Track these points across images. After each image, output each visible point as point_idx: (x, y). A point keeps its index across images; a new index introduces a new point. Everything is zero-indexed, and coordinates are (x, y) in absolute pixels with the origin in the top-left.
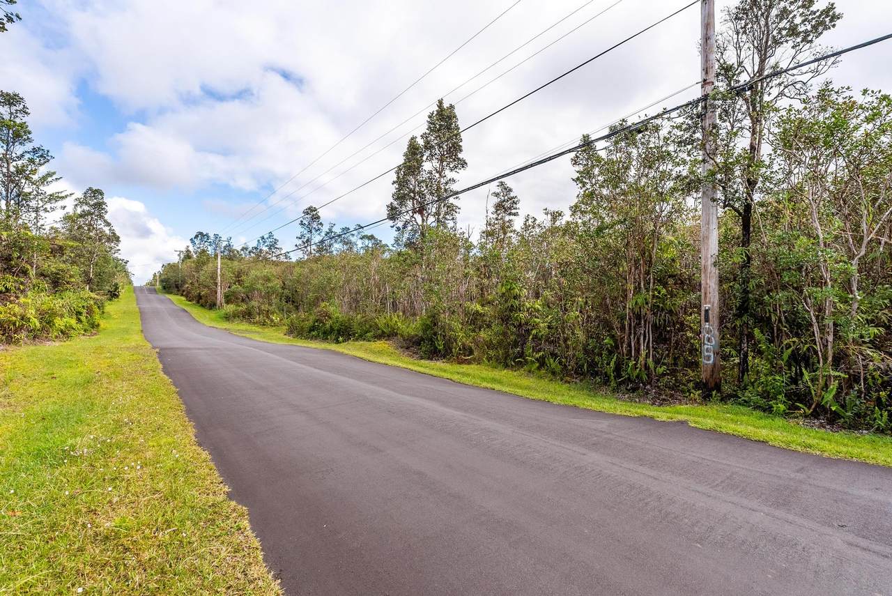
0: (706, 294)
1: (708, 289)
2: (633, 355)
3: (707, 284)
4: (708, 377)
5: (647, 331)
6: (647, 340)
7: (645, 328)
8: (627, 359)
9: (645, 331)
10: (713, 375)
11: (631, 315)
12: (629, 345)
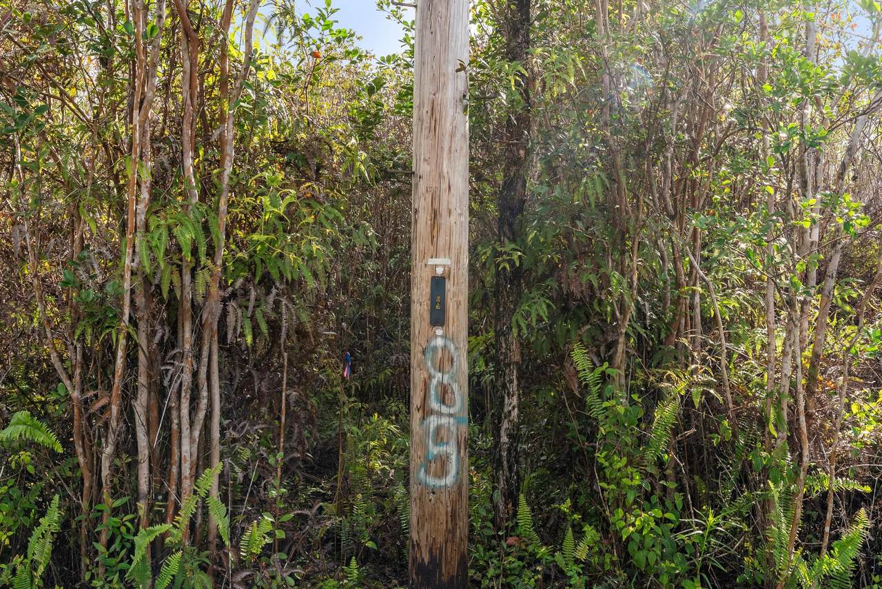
0: (435, 214)
1: (445, 197)
2: (144, 486)
3: (441, 176)
4: (440, 539)
5: (203, 370)
6: (201, 415)
7: (198, 357)
8: (115, 512)
9: (195, 374)
10: (453, 532)
11: (140, 301)
12: (128, 446)
